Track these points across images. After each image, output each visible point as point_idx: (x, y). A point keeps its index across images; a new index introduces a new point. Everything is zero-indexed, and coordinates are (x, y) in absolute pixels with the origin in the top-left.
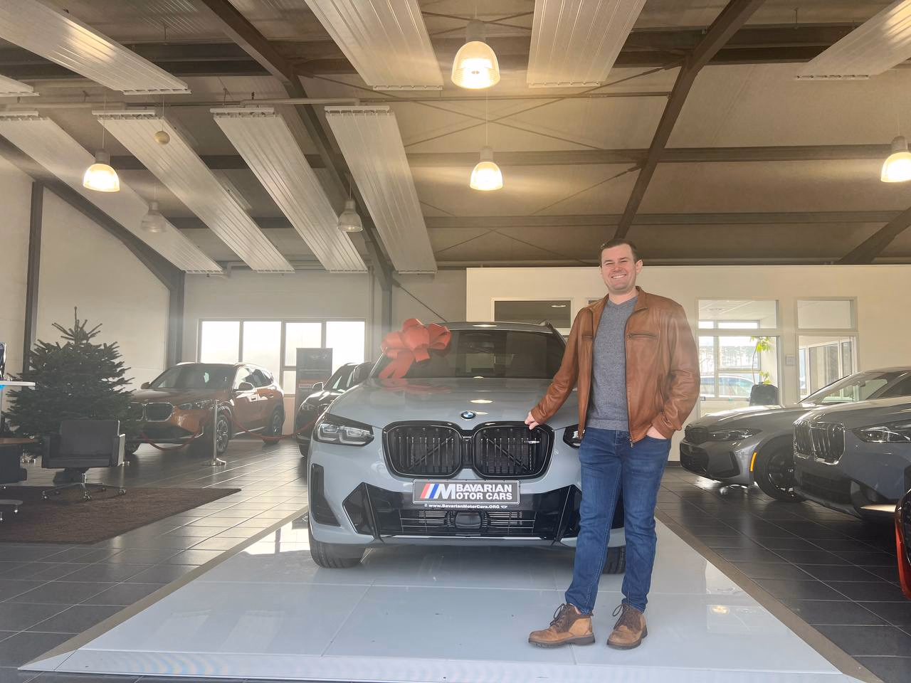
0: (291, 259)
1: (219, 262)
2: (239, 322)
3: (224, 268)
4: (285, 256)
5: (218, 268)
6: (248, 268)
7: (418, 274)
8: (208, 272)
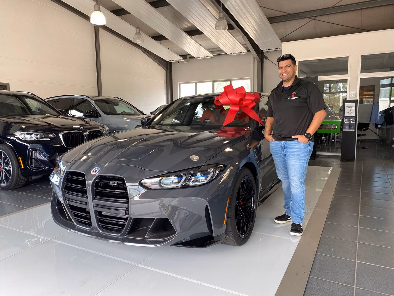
0: (211, 51)
1: (181, 56)
2: (194, 84)
3: (184, 58)
4: (207, 49)
5: (181, 58)
6: (193, 57)
7: (274, 51)
8: (178, 61)
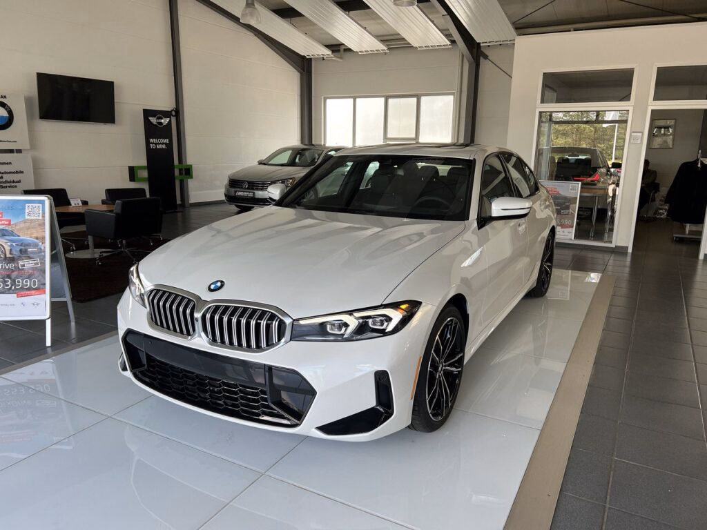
0: (383, 39)
1: (327, 46)
2: (352, 99)
3: (333, 51)
4: (377, 37)
7: (501, 44)
8: (322, 56)
